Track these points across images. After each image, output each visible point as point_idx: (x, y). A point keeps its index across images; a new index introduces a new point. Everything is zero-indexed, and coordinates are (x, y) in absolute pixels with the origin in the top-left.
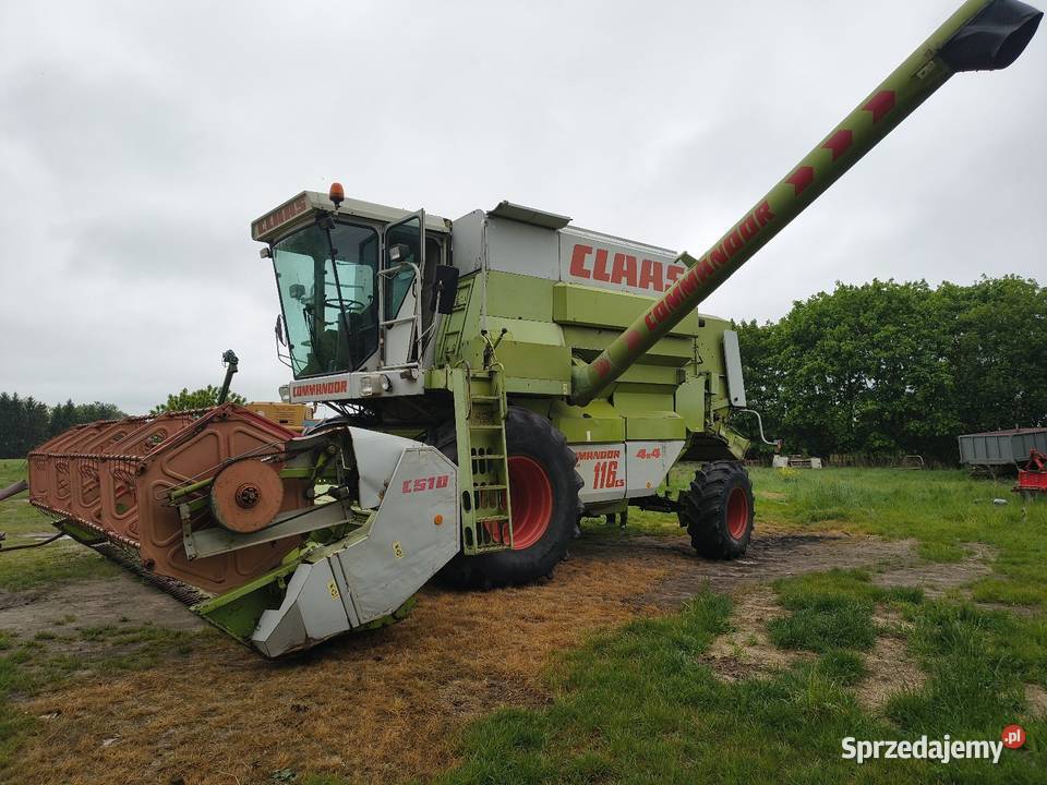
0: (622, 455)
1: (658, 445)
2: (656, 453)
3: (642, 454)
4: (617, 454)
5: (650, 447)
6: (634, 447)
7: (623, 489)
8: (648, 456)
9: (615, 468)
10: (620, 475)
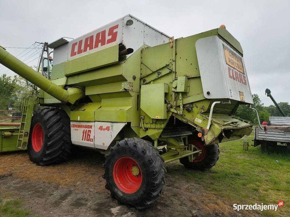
0: (93, 127)
1: (109, 124)
2: (108, 129)
3: (101, 128)
4: (91, 127)
5: (105, 125)
6: (98, 124)
7: (92, 143)
8: (104, 129)
9: (90, 133)
10: (92, 137)
